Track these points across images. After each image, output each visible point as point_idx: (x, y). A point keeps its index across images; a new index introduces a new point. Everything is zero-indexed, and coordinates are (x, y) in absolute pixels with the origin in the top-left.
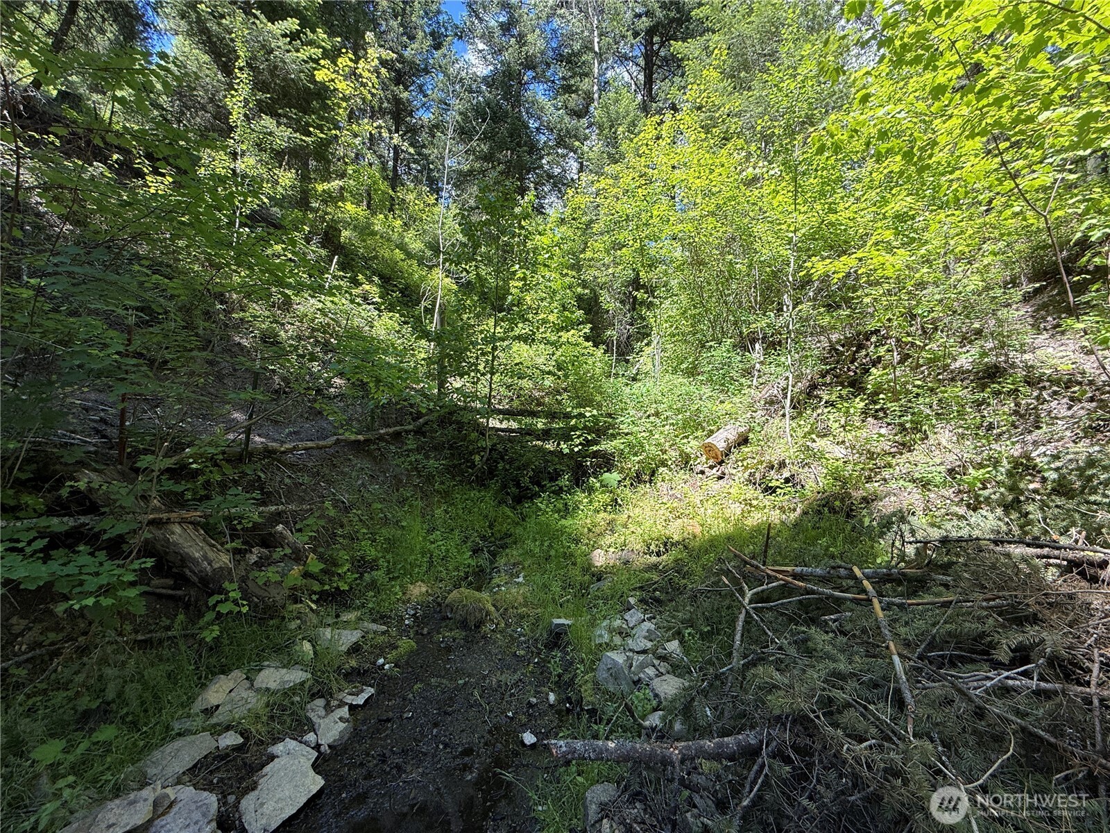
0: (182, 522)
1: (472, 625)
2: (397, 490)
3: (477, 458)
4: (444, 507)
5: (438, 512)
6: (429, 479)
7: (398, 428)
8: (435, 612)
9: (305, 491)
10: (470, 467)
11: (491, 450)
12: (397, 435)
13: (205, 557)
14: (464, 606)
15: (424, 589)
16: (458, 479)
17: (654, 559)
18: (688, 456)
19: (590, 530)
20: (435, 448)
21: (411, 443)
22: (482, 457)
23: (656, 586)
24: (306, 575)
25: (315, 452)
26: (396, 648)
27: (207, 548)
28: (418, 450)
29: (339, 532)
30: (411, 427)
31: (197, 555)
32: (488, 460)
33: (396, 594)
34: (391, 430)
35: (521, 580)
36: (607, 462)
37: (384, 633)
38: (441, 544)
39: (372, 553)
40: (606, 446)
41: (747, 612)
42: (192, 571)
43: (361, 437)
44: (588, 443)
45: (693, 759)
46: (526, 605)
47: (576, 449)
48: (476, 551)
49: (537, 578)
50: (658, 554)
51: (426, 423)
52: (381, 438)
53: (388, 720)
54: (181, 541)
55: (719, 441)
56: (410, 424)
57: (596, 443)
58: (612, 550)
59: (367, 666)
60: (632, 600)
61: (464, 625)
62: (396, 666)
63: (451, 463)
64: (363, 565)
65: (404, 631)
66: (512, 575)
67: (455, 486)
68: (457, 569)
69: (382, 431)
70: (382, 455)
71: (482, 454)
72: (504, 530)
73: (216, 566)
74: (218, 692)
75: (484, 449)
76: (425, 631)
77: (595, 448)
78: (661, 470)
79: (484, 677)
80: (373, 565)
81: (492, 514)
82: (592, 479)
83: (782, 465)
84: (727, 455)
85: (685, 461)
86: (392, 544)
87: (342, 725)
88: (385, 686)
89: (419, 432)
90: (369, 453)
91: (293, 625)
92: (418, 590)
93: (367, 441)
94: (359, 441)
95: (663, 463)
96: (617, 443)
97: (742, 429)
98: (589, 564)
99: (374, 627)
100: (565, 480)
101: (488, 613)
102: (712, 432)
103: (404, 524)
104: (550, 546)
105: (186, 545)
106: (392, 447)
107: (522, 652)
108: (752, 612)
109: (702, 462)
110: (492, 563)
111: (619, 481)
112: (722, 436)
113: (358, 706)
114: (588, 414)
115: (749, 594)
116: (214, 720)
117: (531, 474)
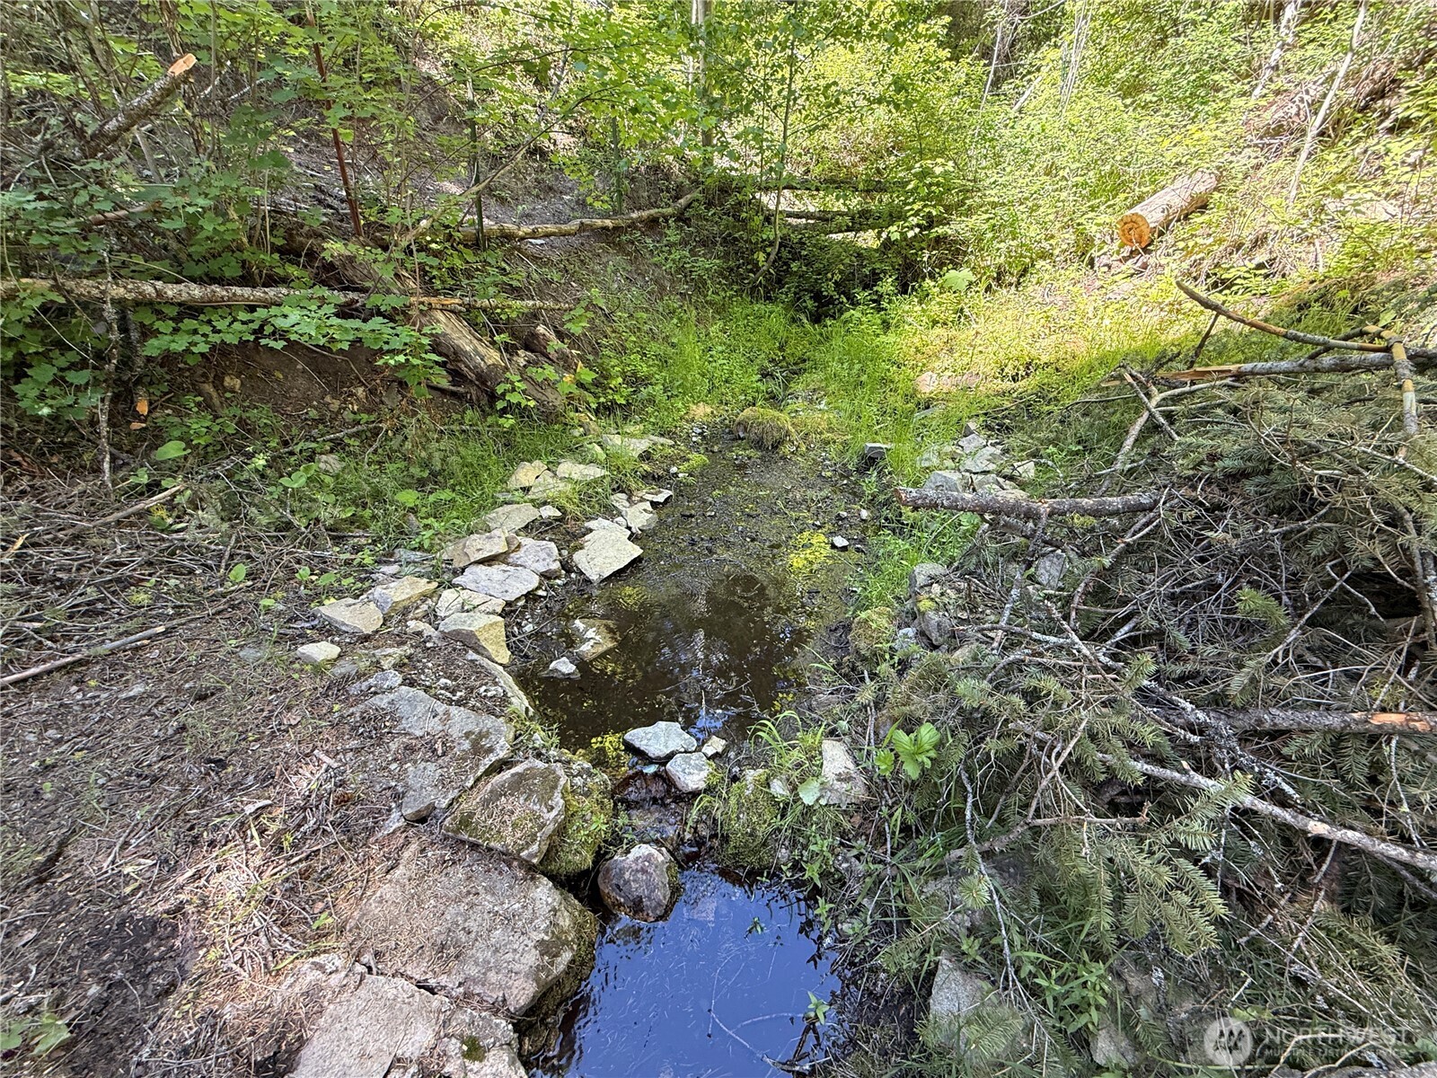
0: (444, 309)
1: (770, 446)
2: (662, 299)
3: (761, 257)
4: (720, 323)
5: (714, 329)
6: (700, 285)
7: (653, 211)
8: (723, 432)
9: (556, 290)
10: (751, 271)
11: (781, 245)
12: (652, 223)
13: (478, 353)
14: (760, 424)
15: (709, 410)
16: (735, 287)
17: (1008, 385)
18: (1089, 241)
19: (918, 350)
20: (704, 243)
21: (673, 235)
22: (769, 254)
23: (1006, 412)
24: (581, 385)
25: (557, 241)
26: (688, 460)
27: (475, 341)
28: (684, 243)
29: (604, 341)
30: (670, 210)
31: (468, 348)
32: (775, 261)
33: (679, 410)
34: (645, 214)
35: (822, 406)
36: (953, 253)
37: (673, 446)
38: (721, 365)
39: (644, 370)
40: (957, 227)
41: (1151, 415)
42: (467, 366)
43: (608, 223)
44: (931, 222)
45: (1064, 514)
46: (831, 430)
47: (910, 234)
48: (765, 375)
49: (845, 404)
50: (1014, 379)
51: (689, 206)
52: (633, 225)
53: (692, 516)
54: (449, 331)
55: (1152, 213)
56: (668, 205)
57: (944, 222)
58: (948, 373)
59: (661, 472)
60: (973, 426)
61: (759, 444)
62: (690, 475)
63: (725, 266)
64: (635, 381)
65: (695, 447)
66: (811, 401)
67: (731, 298)
68: (744, 392)
69: (634, 215)
70: (637, 251)
71: (769, 250)
72: (799, 354)
73: (490, 362)
74: (527, 474)
75: (772, 244)
76: (716, 449)
77: (940, 230)
78: (1040, 264)
79: (787, 491)
80: (646, 381)
81: (782, 334)
82: (928, 283)
83: (1259, 242)
84: (1161, 234)
85: (1084, 252)
86: (664, 362)
87: (648, 516)
88: (681, 490)
89: (681, 218)
90: (620, 248)
91: (578, 432)
92: (701, 411)
93: (616, 228)
94: (605, 228)
95: (1044, 255)
96: (977, 221)
97: (1201, 188)
98: (915, 390)
99: (662, 440)
100: (887, 285)
101: (788, 434)
102: (1141, 198)
103: (675, 340)
104: (862, 370)
105: (454, 336)
106: (649, 240)
107: (829, 474)
108: (1157, 415)
109: (1109, 250)
110: (786, 388)
111: (971, 283)
112: (1159, 202)
113: (658, 503)
114: (938, 170)
115: (1158, 398)
116: (530, 496)
117: (837, 277)
